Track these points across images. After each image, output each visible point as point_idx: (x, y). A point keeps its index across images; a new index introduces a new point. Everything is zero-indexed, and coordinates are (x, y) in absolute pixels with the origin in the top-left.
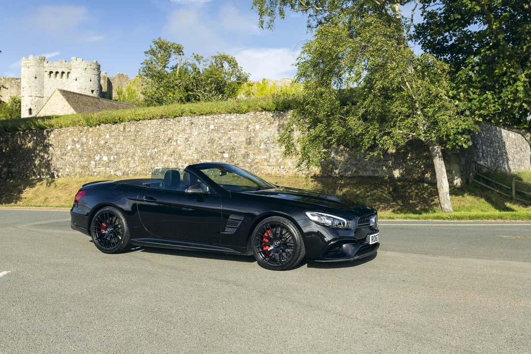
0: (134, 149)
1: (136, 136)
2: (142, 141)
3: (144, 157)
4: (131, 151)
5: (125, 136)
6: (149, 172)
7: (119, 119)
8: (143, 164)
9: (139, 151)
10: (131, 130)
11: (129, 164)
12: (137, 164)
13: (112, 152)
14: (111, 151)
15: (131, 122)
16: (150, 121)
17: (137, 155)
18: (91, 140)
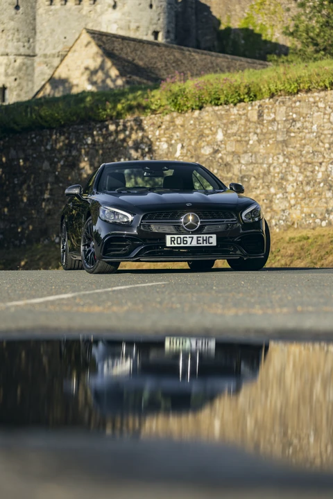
0: (284, 165)
1: (288, 131)
2: (304, 145)
3: (308, 183)
4: (277, 170)
5: (262, 133)
6: (322, 220)
7: (248, 93)
8: (307, 201)
9: (296, 169)
10: (278, 118)
11: (271, 201)
12: (293, 202)
13: (230, 175)
14: (228, 171)
15: (276, 97)
16: (322, 94)
17: (291, 178)
18: (179, 146)
